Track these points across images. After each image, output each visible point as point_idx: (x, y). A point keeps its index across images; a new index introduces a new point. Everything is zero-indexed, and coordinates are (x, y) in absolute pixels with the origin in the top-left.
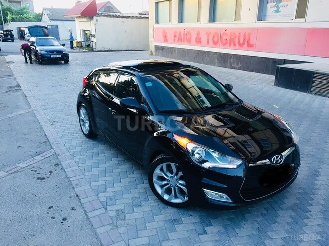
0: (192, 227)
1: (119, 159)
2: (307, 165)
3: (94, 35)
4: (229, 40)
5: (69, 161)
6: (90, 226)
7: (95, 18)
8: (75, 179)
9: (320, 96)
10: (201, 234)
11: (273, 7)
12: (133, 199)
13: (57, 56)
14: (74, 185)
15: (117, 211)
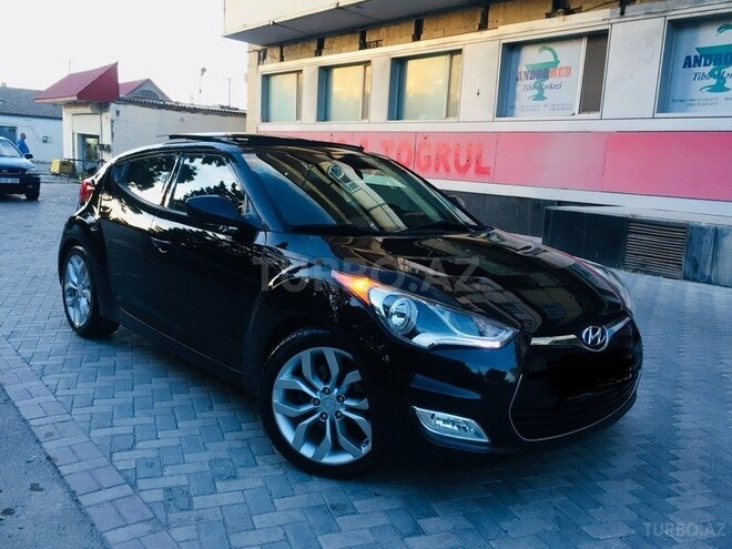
0: (383, 521)
1: (171, 379)
2: (647, 392)
3: (109, 146)
4: (433, 159)
5: (27, 385)
6: (87, 528)
7: (113, 106)
8: (42, 421)
9: (646, 272)
10: (410, 536)
11: (530, 88)
12: (213, 462)
13: (10, 181)
14: (41, 437)
15: (169, 490)
